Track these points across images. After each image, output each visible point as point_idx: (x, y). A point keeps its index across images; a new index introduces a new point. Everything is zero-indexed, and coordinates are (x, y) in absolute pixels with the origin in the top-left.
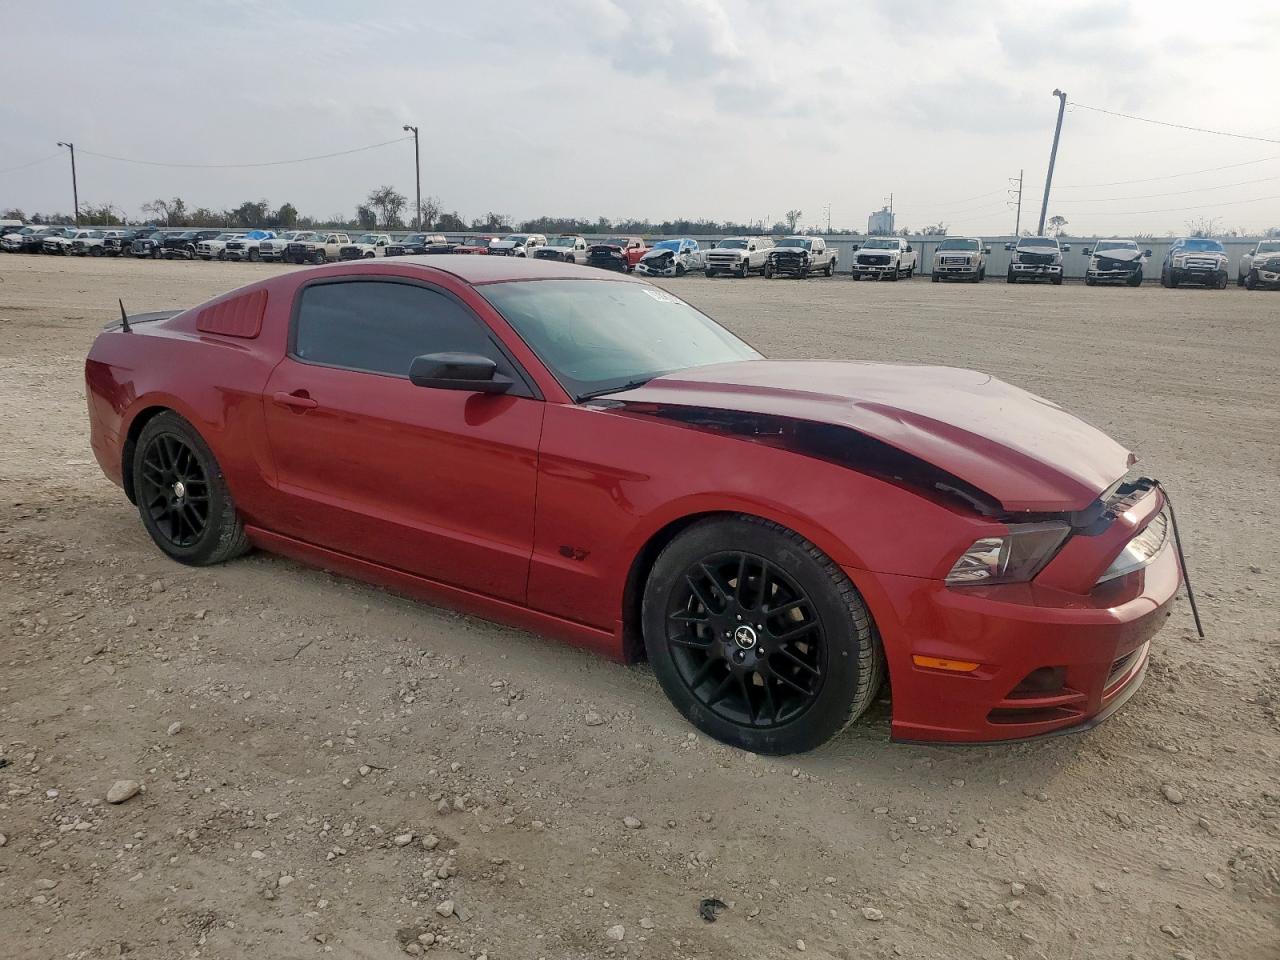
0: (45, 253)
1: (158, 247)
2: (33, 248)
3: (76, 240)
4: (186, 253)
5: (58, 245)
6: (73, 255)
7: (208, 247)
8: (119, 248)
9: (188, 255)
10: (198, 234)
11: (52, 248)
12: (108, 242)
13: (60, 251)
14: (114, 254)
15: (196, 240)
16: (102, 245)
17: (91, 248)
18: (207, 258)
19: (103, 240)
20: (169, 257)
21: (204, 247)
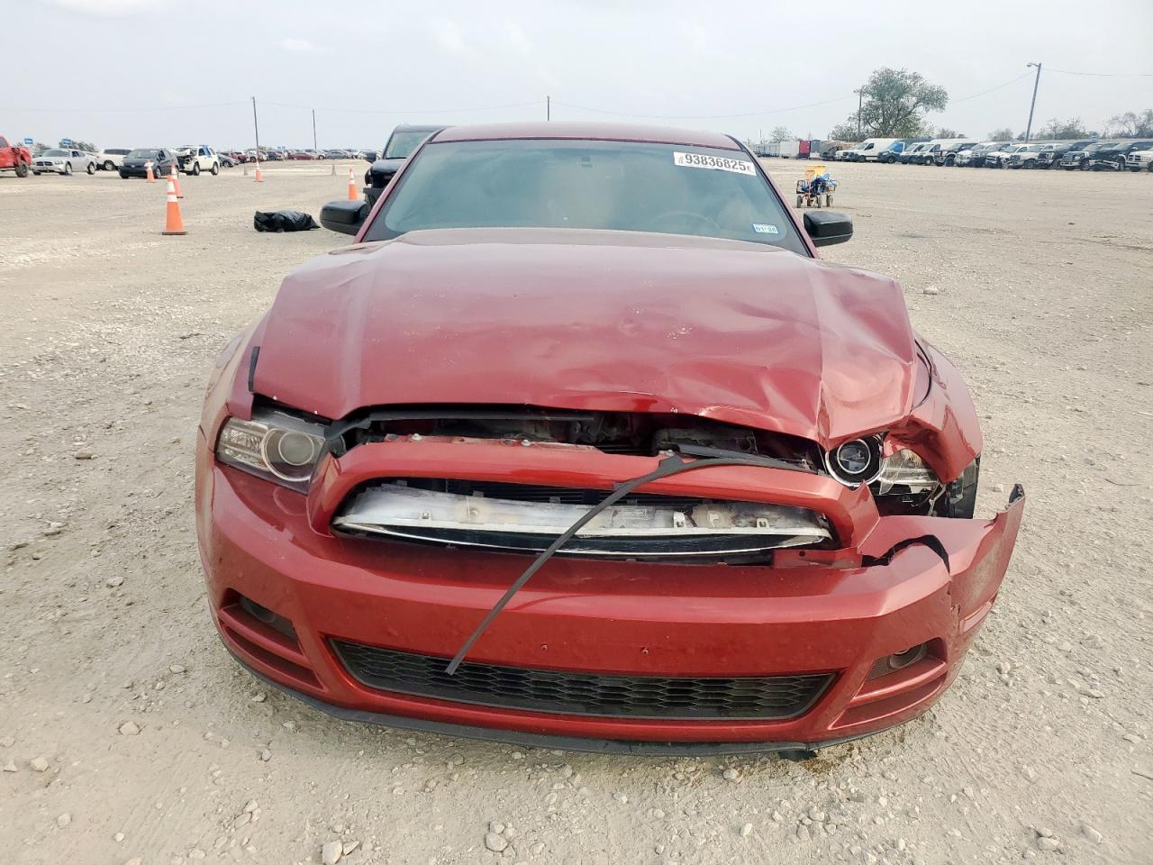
0: (986, 167)
1: (1088, 159)
2: (978, 162)
3: (1015, 154)
4: (1115, 164)
5: (999, 159)
6: (1009, 167)
7: (1138, 158)
8: (1051, 161)
9: (1117, 167)
10: (1134, 145)
11: (993, 162)
12: (1043, 156)
13: (998, 164)
14: (1047, 167)
15: (1130, 149)
16: (1037, 158)
17: (1026, 161)
18: (1136, 169)
19: (1038, 154)
20: (1097, 168)
21: (1134, 158)
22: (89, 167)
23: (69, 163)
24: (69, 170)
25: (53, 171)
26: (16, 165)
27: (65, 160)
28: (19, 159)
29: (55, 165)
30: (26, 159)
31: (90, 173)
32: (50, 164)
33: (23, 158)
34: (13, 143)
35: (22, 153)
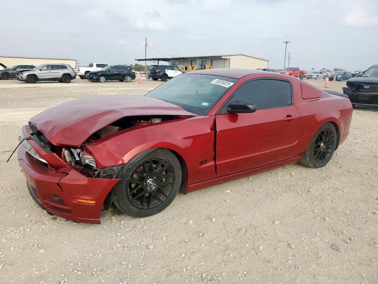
22: (324, 77)
23: (317, 76)
24: (317, 78)
25: (312, 78)
26: (300, 76)
27: (316, 75)
28: (302, 74)
29: (313, 76)
30: (304, 74)
31: (324, 79)
32: (312, 76)
33: (303, 74)
34: (301, 70)
35: (303, 72)
